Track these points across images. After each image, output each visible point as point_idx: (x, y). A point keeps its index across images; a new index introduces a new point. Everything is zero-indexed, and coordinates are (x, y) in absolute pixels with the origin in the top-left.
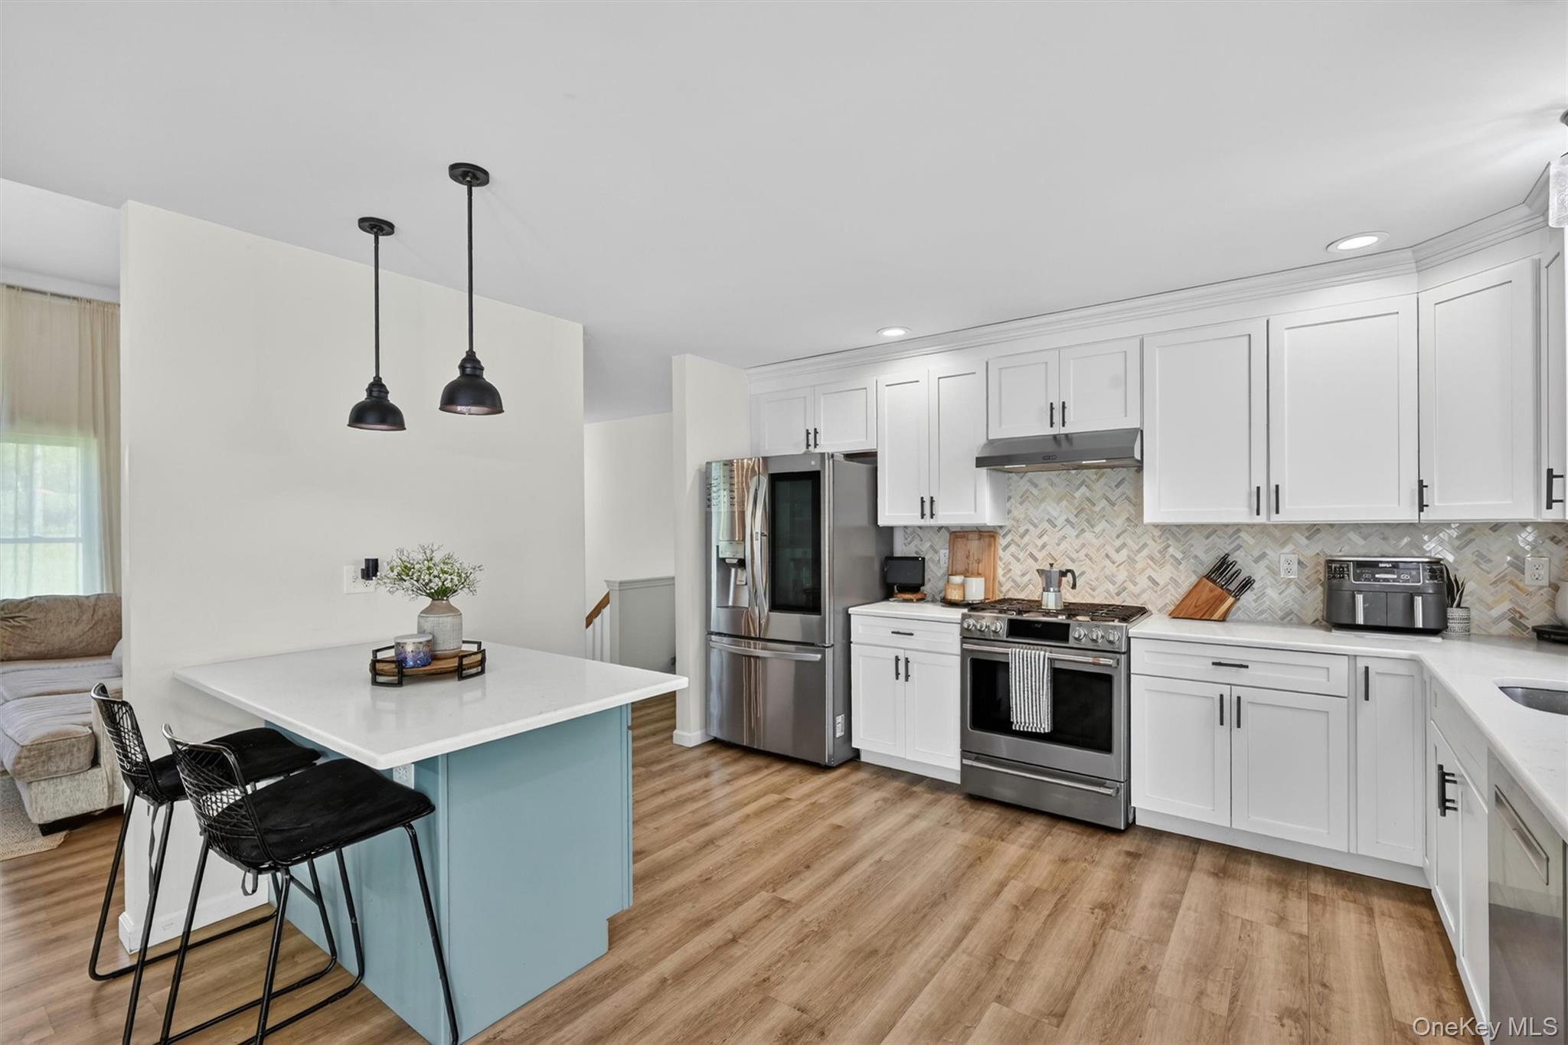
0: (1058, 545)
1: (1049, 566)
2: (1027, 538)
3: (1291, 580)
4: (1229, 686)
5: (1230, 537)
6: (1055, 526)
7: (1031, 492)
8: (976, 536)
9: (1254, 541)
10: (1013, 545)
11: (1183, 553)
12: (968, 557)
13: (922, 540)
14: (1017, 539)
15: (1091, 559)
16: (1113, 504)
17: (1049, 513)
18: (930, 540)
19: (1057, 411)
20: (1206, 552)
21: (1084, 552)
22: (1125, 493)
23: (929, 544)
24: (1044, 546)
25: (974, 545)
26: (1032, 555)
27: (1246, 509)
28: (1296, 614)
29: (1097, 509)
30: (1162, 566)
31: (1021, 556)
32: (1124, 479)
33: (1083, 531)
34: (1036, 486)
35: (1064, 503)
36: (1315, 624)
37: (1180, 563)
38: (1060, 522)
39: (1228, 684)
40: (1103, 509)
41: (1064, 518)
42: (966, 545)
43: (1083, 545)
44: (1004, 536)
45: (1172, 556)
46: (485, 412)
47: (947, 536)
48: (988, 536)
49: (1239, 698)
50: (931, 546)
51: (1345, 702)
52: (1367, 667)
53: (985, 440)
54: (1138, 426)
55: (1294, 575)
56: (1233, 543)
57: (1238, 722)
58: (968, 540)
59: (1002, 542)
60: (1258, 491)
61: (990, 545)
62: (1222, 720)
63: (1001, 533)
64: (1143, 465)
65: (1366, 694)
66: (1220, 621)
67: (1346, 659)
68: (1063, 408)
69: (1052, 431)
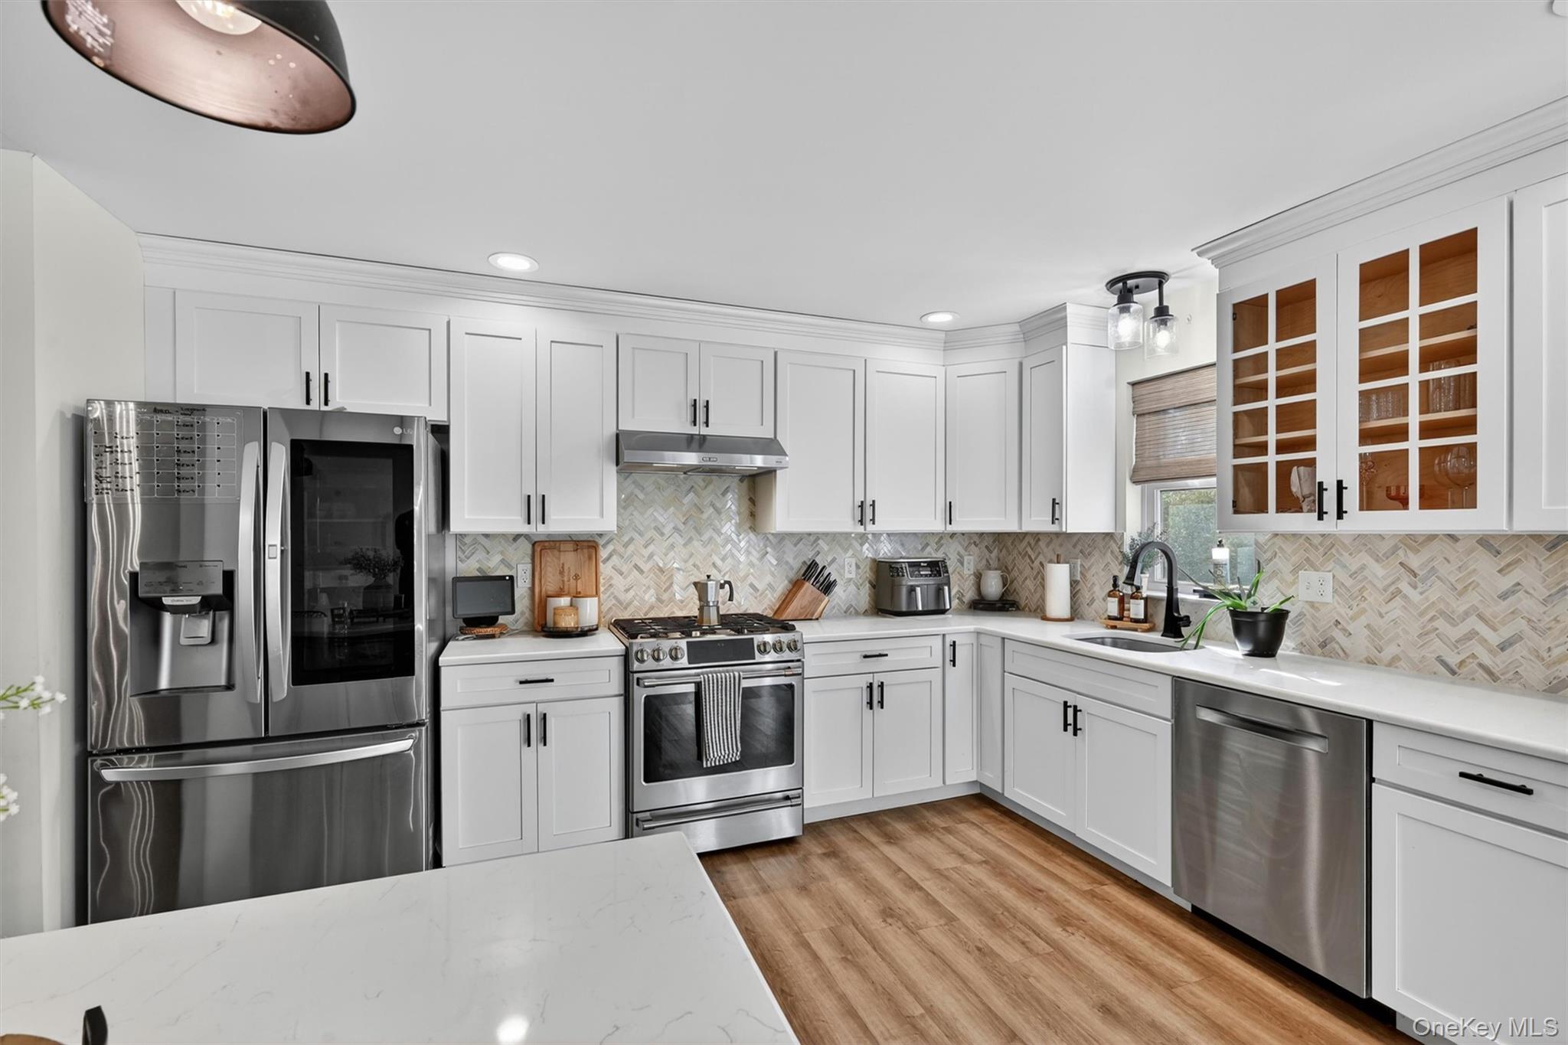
0: (666, 555)
1: (705, 578)
2: (631, 548)
3: (851, 579)
4: (872, 675)
5: (812, 545)
6: (662, 534)
7: (636, 496)
8: (570, 547)
9: (827, 547)
10: (615, 557)
11: (777, 559)
12: (562, 573)
13: (488, 553)
14: (621, 550)
15: (698, 569)
17: (655, 520)
18: (502, 553)
19: (699, 411)
20: (794, 558)
21: (691, 562)
22: (729, 502)
23: (499, 558)
24: (651, 556)
25: (569, 559)
26: (637, 567)
27: (851, 521)
28: (854, 608)
29: (705, 516)
30: (760, 573)
31: (624, 569)
32: (729, 487)
33: (691, 539)
34: (642, 489)
35: (672, 509)
36: (866, 613)
37: (776, 571)
38: (667, 531)
39: (870, 673)
40: (710, 516)
41: (672, 525)
42: (559, 559)
43: (691, 555)
44: (604, 546)
45: (769, 563)
47: (528, 547)
48: (587, 546)
49: (882, 683)
50: (503, 561)
51: (940, 670)
52: (954, 642)
53: (614, 430)
54: (772, 436)
55: (853, 576)
56: (817, 549)
57: (881, 703)
58: (560, 551)
59: (603, 553)
60: (862, 506)
61: (590, 558)
62: (870, 704)
63: (601, 542)
64: (775, 474)
65: (954, 661)
66: (817, 619)
67: (940, 637)
68: (707, 407)
69: (694, 431)
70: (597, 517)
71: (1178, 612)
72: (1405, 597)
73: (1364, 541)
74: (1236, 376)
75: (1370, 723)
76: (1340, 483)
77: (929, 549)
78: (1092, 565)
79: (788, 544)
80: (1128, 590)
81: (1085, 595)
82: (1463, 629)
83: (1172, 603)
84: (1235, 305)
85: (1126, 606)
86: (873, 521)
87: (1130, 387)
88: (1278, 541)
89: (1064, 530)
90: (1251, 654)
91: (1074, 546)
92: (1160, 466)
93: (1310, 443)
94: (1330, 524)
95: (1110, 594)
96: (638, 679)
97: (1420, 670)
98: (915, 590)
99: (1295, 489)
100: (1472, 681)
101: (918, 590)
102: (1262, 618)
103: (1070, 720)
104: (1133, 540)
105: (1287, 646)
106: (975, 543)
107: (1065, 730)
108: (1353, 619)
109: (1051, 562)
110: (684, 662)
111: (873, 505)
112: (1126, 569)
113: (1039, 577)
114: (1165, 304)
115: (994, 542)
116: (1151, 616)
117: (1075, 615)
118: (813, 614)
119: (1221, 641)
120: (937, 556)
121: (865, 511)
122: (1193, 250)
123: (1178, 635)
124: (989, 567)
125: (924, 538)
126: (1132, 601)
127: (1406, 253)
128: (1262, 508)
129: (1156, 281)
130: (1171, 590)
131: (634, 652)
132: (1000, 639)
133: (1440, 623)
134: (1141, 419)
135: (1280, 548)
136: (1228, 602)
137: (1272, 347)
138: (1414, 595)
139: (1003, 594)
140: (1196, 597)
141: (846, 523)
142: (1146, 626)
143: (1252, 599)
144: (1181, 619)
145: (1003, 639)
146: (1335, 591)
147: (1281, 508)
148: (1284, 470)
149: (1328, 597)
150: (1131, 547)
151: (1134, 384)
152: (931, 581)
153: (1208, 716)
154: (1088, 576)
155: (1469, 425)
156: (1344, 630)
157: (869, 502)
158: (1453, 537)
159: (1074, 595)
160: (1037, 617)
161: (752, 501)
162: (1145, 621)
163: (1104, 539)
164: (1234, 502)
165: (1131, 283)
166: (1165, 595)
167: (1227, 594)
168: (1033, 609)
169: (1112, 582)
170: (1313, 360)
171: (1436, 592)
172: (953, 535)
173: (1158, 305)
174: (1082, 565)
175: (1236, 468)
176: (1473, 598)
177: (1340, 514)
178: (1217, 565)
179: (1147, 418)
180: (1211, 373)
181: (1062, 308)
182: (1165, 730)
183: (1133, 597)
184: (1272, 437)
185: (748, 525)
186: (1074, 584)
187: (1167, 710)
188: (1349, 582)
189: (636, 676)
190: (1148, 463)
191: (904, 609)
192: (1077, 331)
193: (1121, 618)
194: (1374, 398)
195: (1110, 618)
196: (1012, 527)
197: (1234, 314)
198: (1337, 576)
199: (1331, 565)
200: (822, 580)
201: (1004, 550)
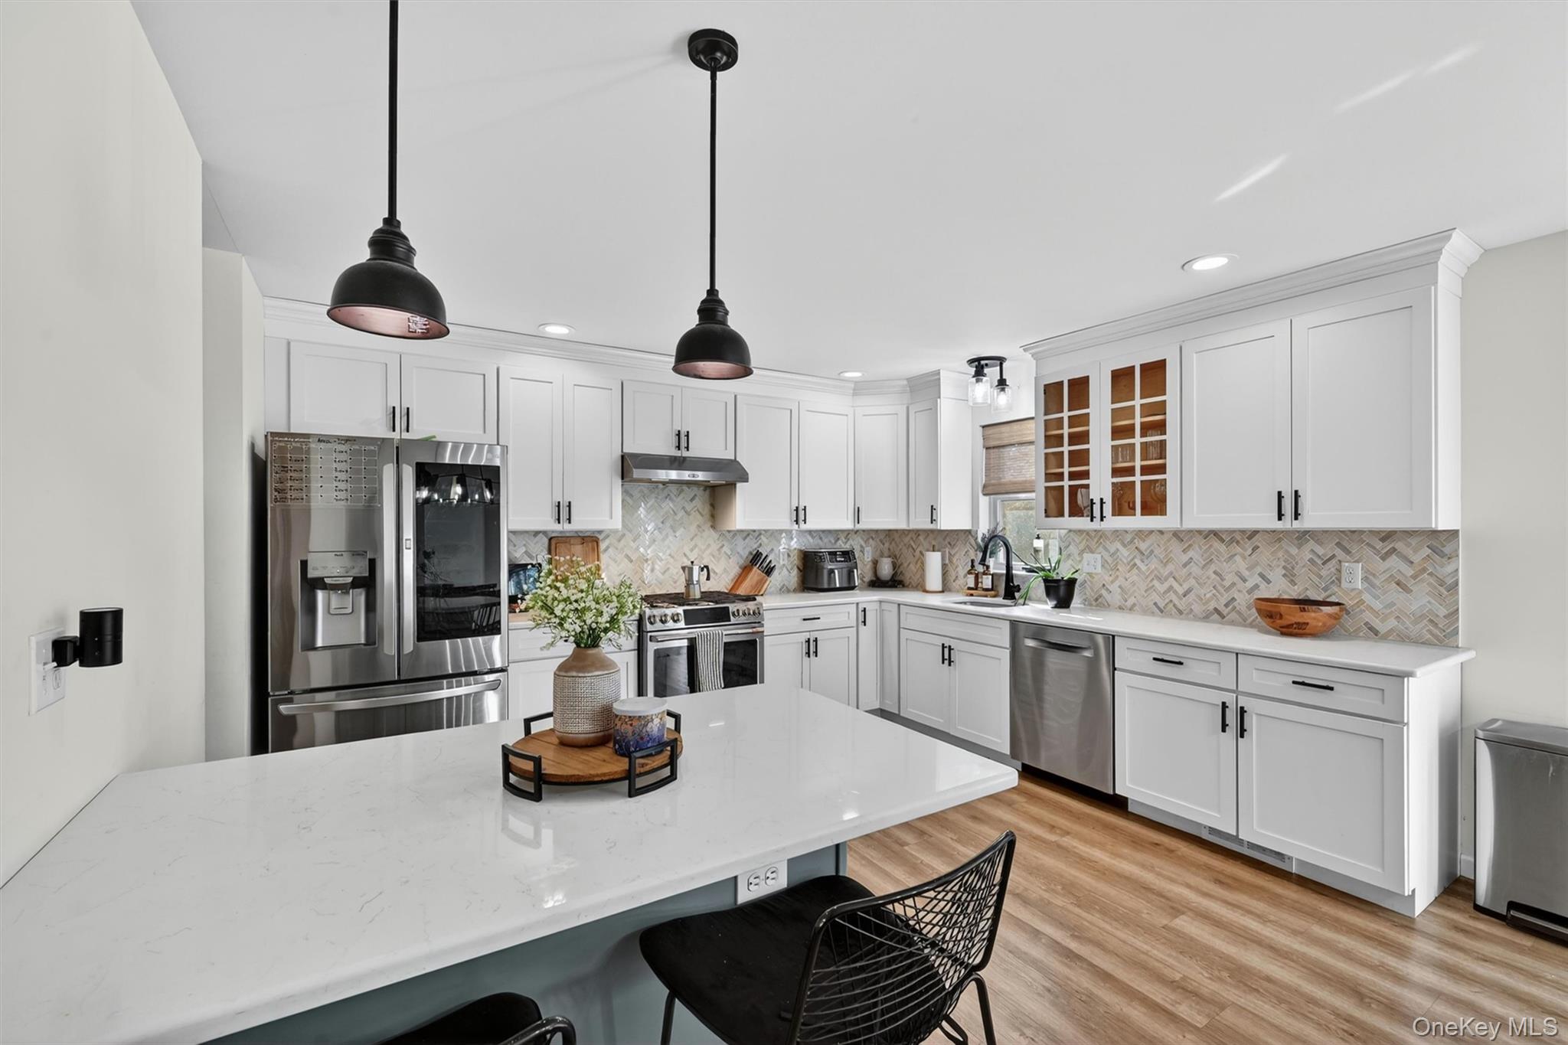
1: (690, 563)
2: (623, 542)
4: (809, 633)
5: (756, 539)
6: (646, 532)
8: (580, 541)
9: (768, 540)
10: (611, 548)
11: (731, 550)
14: (616, 543)
15: (673, 557)
16: (688, 513)
17: (642, 521)
18: (525, 545)
19: (681, 439)
20: (744, 549)
21: (667, 552)
22: (696, 506)
23: (524, 549)
24: (638, 548)
25: (578, 549)
26: (627, 556)
27: (788, 521)
28: (787, 587)
29: (678, 517)
30: (718, 560)
31: (618, 558)
32: (695, 495)
33: (668, 535)
34: (631, 496)
35: (654, 512)
36: (795, 591)
37: (730, 558)
38: (650, 529)
39: (808, 631)
40: (682, 518)
41: (653, 524)
42: (570, 549)
43: (668, 547)
44: (605, 540)
45: (725, 552)
46: (726, 374)
47: (546, 541)
48: (591, 541)
49: (816, 639)
50: (526, 552)
51: (855, 629)
52: (865, 609)
53: (620, 453)
54: (733, 458)
55: (786, 562)
56: (760, 541)
57: (816, 653)
58: (571, 545)
59: (603, 546)
60: (797, 509)
61: (593, 550)
62: (808, 654)
63: (601, 537)
64: (735, 487)
65: (864, 622)
66: (762, 595)
67: (855, 605)
68: (688, 436)
69: (678, 454)
70: (608, 519)
71: (1013, 583)
72: (1138, 568)
73: (1117, 534)
74: (1046, 430)
75: (1113, 636)
76: (1102, 499)
77: (840, 542)
78: (957, 552)
79: (739, 538)
80: (980, 569)
81: (952, 574)
82: (1166, 585)
83: (1009, 576)
84: (1045, 385)
85: (980, 580)
86: (805, 521)
87: (981, 428)
88: (1071, 534)
89: (939, 528)
90: (1056, 607)
91: (944, 539)
92: (1000, 484)
93: (1086, 475)
94: (1096, 525)
95: (969, 573)
96: (651, 637)
97: (1146, 611)
98: (834, 572)
99: (1079, 502)
100: (1171, 616)
101: (836, 571)
102: (1062, 583)
103: (946, 657)
104: (984, 534)
105: (1076, 602)
106: (872, 538)
107: (943, 663)
108: (1112, 582)
109: (928, 550)
110: (682, 624)
111: (805, 509)
112: (980, 555)
113: (919, 562)
114: (1004, 377)
115: (885, 537)
116: (996, 586)
117: (945, 589)
118: (759, 592)
119: (1039, 601)
120: (846, 547)
121: (799, 514)
122: (1021, 347)
123: (1013, 598)
124: (882, 555)
125: (836, 534)
126: (984, 576)
127: (1133, 367)
128: (1061, 515)
129: (999, 362)
130: (1009, 567)
131: (647, 617)
132: (896, 605)
133: (1156, 583)
134: (988, 450)
135: (1073, 539)
136: (1041, 574)
137: (1066, 414)
138: (1143, 568)
139: (893, 575)
140: (1024, 573)
141: (784, 522)
142: (993, 592)
143: (1056, 571)
144: (1014, 587)
145: (899, 605)
146: (1103, 566)
147: (1071, 515)
148: (1073, 490)
149: (1099, 569)
150: (983, 539)
151: (983, 427)
152: (844, 565)
153: (1030, 643)
154: (955, 560)
155: (1162, 469)
156: (1107, 589)
157: (801, 507)
158: (1161, 532)
159: (945, 574)
160: (918, 590)
161: (713, 506)
162: (992, 589)
163: (965, 533)
164: (1046, 510)
165: (983, 362)
166: (1004, 572)
167: (1043, 569)
168: (915, 586)
169: (970, 564)
170: (1088, 424)
171: (1154, 564)
172: (857, 532)
173: (999, 378)
174: (949, 552)
175: (1047, 488)
176: (1170, 567)
177: (1102, 518)
178: (1036, 551)
179: (992, 451)
180: (1031, 424)
181: (938, 373)
182: (1006, 655)
183: (984, 573)
184: (1066, 470)
185: (710, 524)
186: (944, 566)
187: (1006, 642)
188: (1110, 560)
189: (649, 634)
190: (993, 482)
191: (826, 586)
192: (946, 389)
193: (976, 588)
194: (1120, 449)
195: (969, 588)
196: (902, 525)
197: (1045, 390)
198: (1104, 556)
199: (1101, 549)
200: (765, 566)
201: (893, 543)
